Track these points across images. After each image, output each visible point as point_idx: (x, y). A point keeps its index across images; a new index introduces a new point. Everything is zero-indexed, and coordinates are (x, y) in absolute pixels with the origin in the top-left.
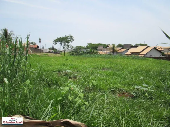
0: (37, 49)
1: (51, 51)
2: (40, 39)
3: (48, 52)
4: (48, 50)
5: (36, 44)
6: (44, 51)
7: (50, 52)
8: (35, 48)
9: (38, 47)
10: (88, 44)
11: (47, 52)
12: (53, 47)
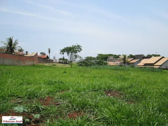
0: (46, 59)
1: (61, 61)
2: (49, 50)
3: (58, 62)
5: (45, 54)
6: (54, 62)
7: (60, 63)
9: (48, 57)
10: (98, 55)
12: (63, 57)
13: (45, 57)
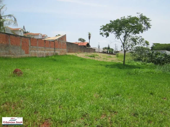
0: (86, 48)
1: (106, 50)
2: (90, 35)
3: (101, 52)
4: (101, 50)
5: (85, 41)
6: (96, 51)
7: (104, 52)
8: (84, 46)
9: (88, 45)
10: (154, 44)
11: (99, 52)
12: (108, 46)
13: (85, 44)
